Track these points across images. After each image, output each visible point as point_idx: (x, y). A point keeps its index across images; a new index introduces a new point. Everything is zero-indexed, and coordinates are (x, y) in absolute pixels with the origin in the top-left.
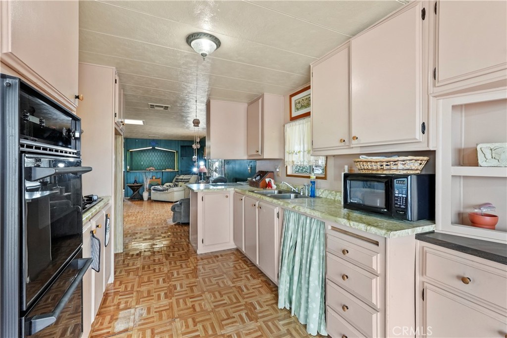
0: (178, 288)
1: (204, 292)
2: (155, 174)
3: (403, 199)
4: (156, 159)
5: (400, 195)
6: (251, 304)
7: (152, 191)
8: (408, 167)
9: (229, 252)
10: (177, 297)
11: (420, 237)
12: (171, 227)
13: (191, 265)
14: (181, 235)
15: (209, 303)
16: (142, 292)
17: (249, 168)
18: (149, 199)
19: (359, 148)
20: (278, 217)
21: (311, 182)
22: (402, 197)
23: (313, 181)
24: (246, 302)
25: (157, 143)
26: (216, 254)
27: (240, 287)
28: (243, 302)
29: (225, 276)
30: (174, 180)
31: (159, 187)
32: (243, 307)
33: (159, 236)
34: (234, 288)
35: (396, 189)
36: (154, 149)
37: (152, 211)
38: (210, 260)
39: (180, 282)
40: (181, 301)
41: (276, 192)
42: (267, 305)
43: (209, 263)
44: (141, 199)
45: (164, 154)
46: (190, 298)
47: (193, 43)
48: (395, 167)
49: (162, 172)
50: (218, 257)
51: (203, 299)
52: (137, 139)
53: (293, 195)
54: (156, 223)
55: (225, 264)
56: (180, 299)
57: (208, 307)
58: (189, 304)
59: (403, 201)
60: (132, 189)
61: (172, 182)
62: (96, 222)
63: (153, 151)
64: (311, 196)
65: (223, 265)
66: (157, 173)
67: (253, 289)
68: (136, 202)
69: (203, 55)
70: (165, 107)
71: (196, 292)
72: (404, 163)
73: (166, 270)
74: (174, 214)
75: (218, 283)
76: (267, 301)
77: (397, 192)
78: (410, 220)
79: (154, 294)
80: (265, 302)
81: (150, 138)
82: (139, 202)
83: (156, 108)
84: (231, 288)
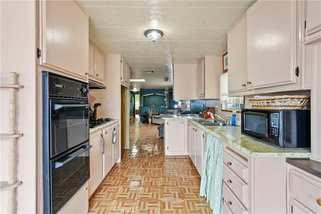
0: (148, 172)
1: (160, 176)
2: (155, 109)
3: (276, 129)
4: (157, 100)
5: (275, 126)
6: (184, 189)
7: (153, 118)
8: (285, 104)
9: (183, 157)
10: (145, 176)
11: (289, 160)
12: (158, 139)
13: (159, 161)
14: (161, 144)
15: (161, 183)
16: (131, 170)
17: (202, 106)
18: (152, 122)
19: (255, 90)
20: (203, 137)
21: (233, 115)
22: (276, 127)
23: (234, 114)
24: (181, 187)
25: (156, 91)
26: (175, 157)
27: (181, 178)
28: (179, 186)
29: (175, 170)
30: (166, 112)
31: (157, 116)
32: (178, 190)
33: (149, 143)
34: (178, 178)
35: (272, 122)
36: (155, 94)
37: (151, 129)
38: (171, 160)
39: (150, 168)
40: (147, 178)
41: (213, 121)
42: (193, 192)
43: (170, 161)
44: (148, 122)
45: (161, 97)
46: (152, 178)
47: (148, 35)
48: (273, 104)
49: (159, 108)
50: (176, 159)
51: (158, 180)
52: (146, 89)
53: (221, 124)
54: (150, 136)
55: (178, 163)
56: (147, 177)
57: (159, 185)
58: (150, 181)
59: (276, 131)
60: (143, 117)
61: (164, 114)
62: (105, 131)
63: (155, 96)
64: (232, 125)
65: (177, 164)
66: (156, 108)
67: (189, 181)
68: (145, 124)
69: (154, 41)
70: (152, 71)
71: (156, 175)
72: (280, 100)
73: (146, 161)
74: (159, 132)
75: (170, 173)
76: (194, 190)
77: (272, 124)
78: (282, 146)
79: (136, 172)
80: (193, 190)
81: (152, 89)
82: (147, 124)
83: (148, 72)
84: (176, 177)
